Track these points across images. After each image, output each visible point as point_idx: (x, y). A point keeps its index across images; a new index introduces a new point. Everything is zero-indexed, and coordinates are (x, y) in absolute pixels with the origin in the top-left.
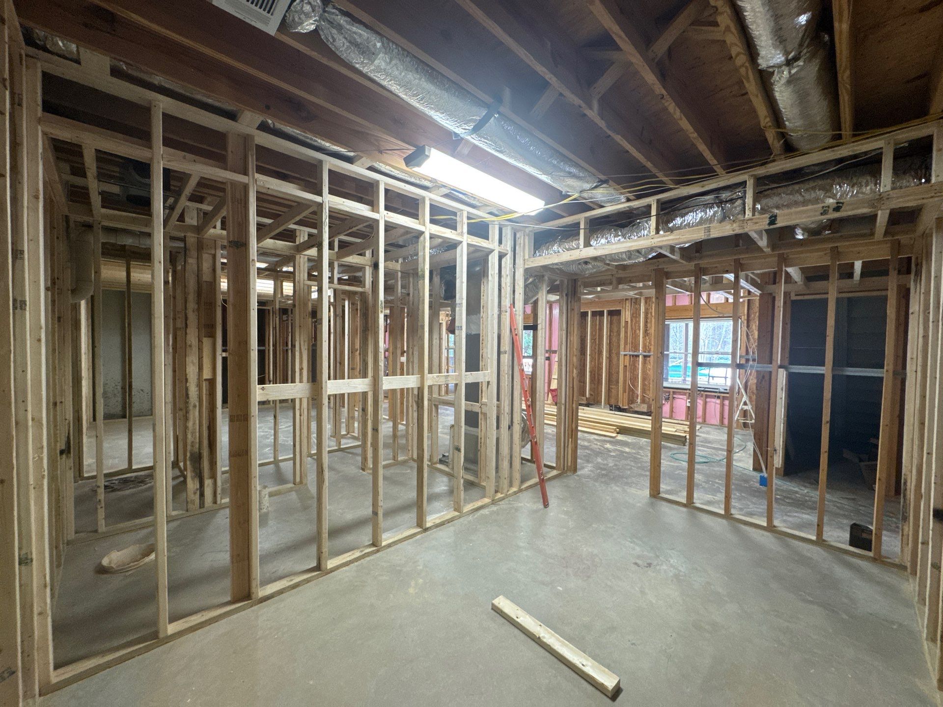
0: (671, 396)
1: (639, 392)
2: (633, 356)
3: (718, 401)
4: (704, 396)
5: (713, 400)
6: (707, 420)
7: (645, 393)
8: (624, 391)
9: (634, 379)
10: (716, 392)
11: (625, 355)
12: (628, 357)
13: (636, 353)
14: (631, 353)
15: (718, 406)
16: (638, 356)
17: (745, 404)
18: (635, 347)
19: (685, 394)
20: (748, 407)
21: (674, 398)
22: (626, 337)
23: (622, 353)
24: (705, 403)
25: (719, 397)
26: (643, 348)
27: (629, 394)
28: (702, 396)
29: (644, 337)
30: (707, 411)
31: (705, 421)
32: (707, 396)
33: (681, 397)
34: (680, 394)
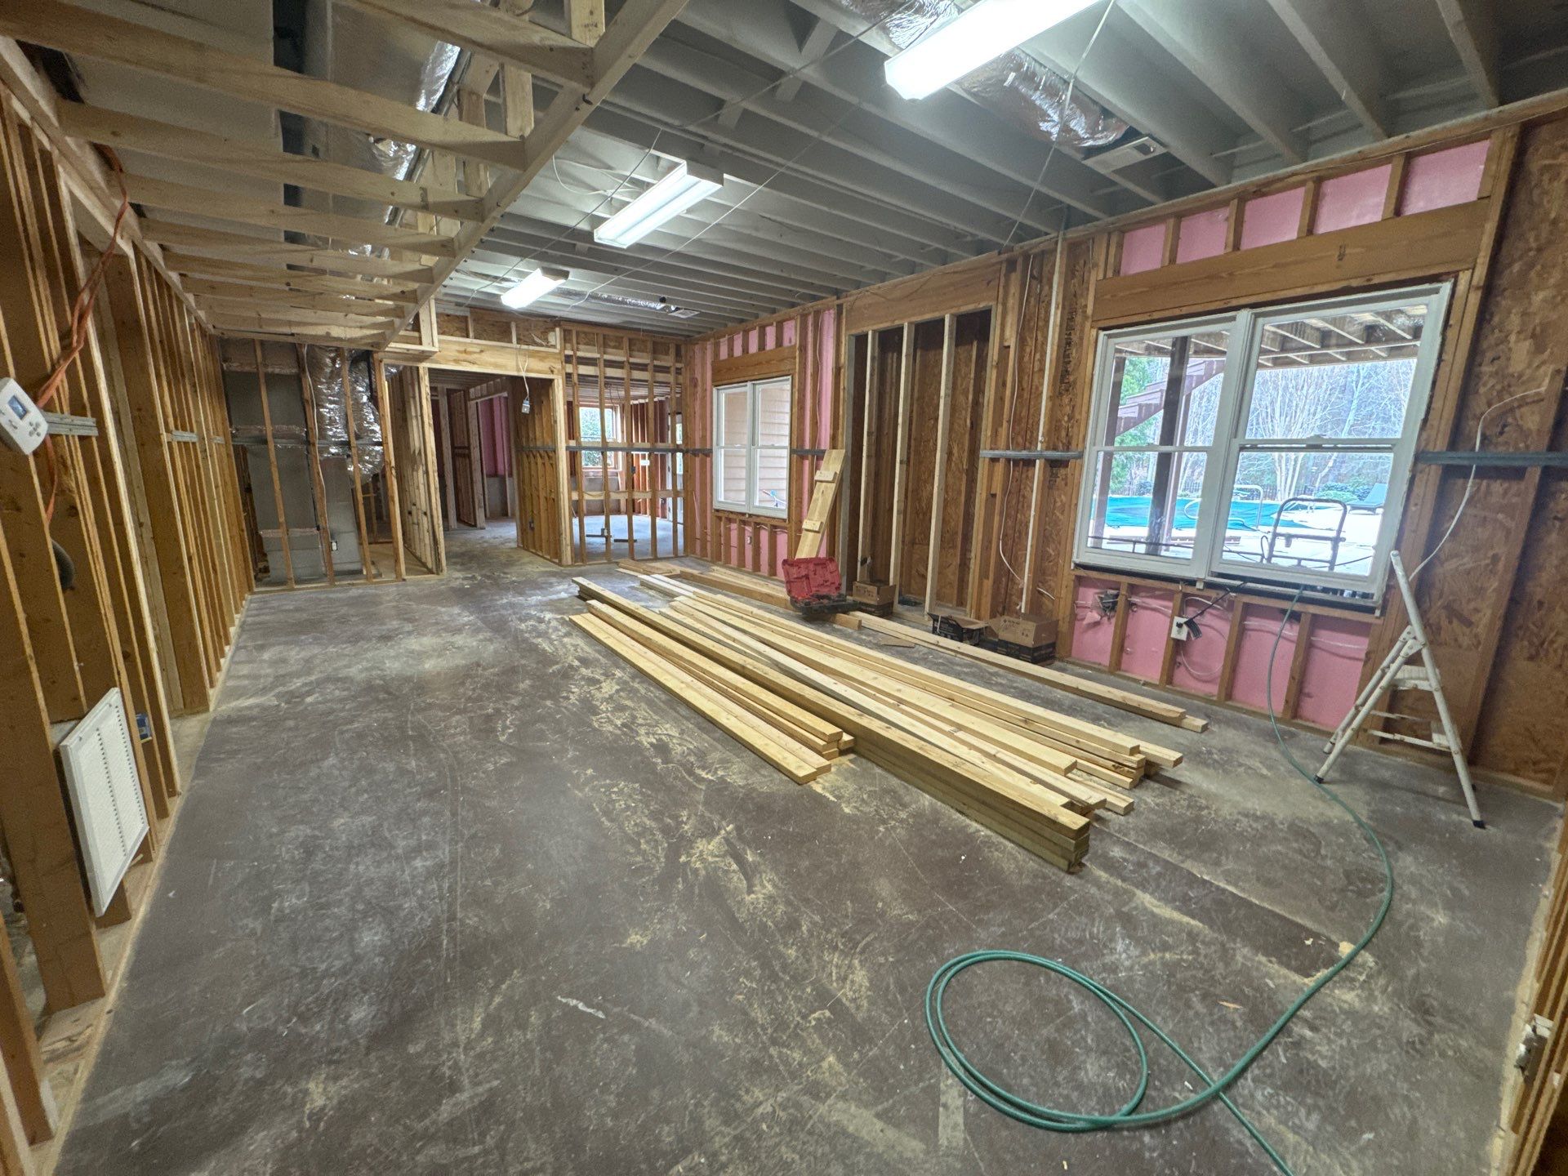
0: (1121, 601)
1: (1025, 580)
2: (1016, 462)
3: (1292, 631)
4: (1239, 609)
5: (1274, 626)
6: (1239, 692)
7: (1044, 582)
8: (984, 575)
9: (1013, 540)
10: (1290, 598)
11: (994, 460)
12: (1000, 468)
13: (1024, 454)
14: (1011, 453)
15: (1287, 651)
16: (1029, 463)
17: (1414, 660)
18: (1023, 431)
19: (1168, 596)
20: (1425, 678)
21: (1131, 605)
22: (1000, 399)
23: (985, 453)
24: (1240, 633)
25: (1295, 617)
26: (1048, 433)
27: (997, 582)
28: (1231, 606)
29: (1056, 396)
30: (1245, 660)
31: (1229, 696)
32: (1248, 610)
33: (1155, 603)
34: (1152, 593)
